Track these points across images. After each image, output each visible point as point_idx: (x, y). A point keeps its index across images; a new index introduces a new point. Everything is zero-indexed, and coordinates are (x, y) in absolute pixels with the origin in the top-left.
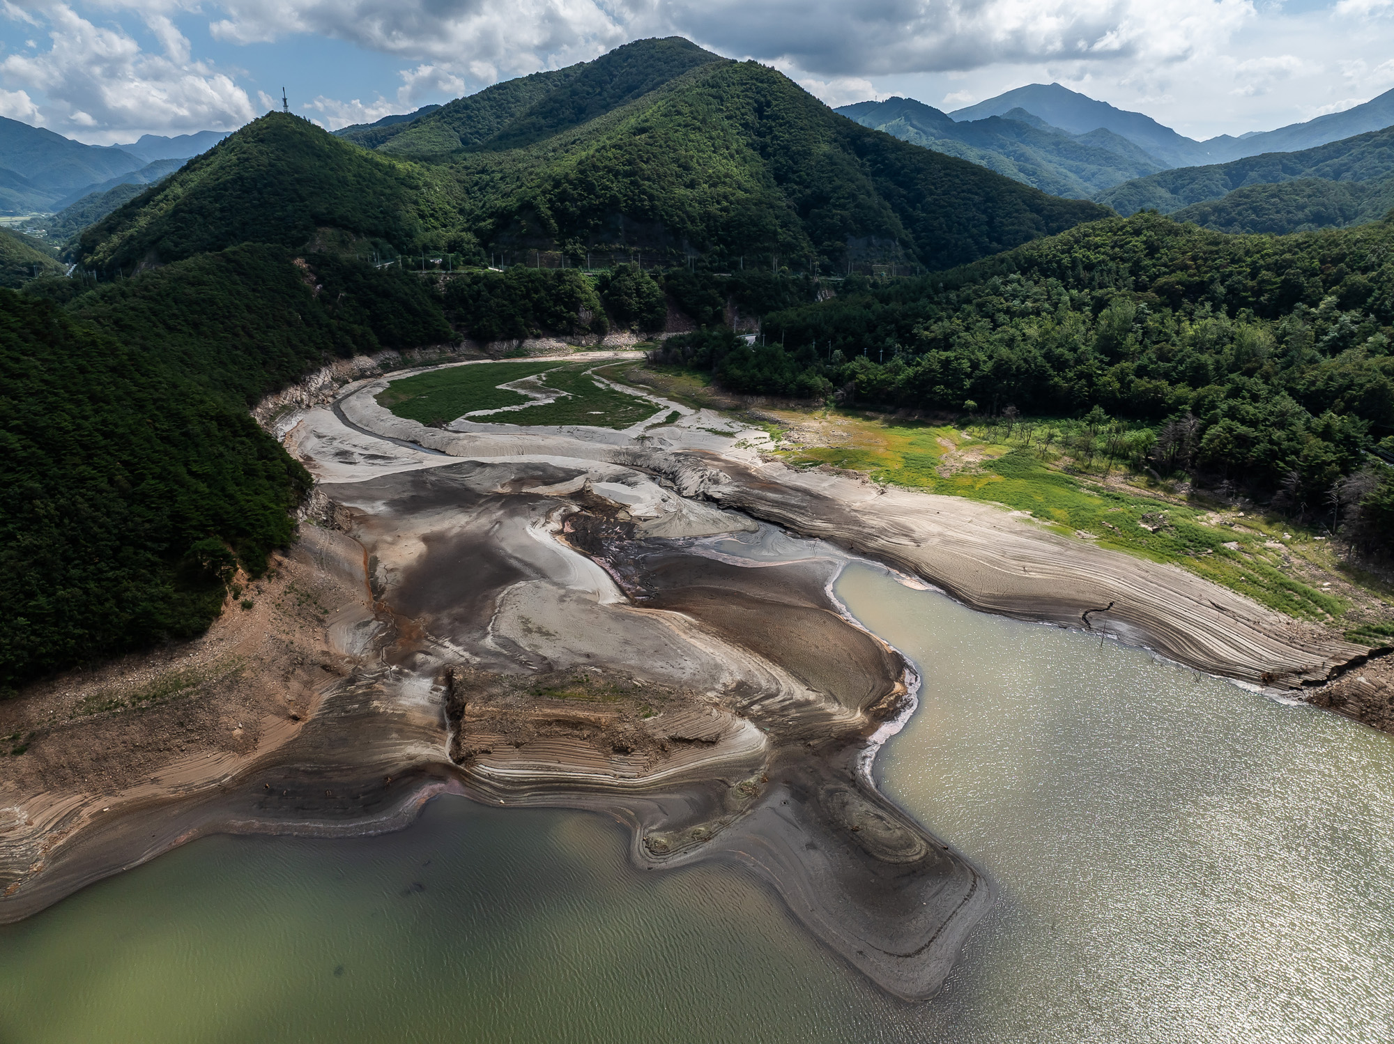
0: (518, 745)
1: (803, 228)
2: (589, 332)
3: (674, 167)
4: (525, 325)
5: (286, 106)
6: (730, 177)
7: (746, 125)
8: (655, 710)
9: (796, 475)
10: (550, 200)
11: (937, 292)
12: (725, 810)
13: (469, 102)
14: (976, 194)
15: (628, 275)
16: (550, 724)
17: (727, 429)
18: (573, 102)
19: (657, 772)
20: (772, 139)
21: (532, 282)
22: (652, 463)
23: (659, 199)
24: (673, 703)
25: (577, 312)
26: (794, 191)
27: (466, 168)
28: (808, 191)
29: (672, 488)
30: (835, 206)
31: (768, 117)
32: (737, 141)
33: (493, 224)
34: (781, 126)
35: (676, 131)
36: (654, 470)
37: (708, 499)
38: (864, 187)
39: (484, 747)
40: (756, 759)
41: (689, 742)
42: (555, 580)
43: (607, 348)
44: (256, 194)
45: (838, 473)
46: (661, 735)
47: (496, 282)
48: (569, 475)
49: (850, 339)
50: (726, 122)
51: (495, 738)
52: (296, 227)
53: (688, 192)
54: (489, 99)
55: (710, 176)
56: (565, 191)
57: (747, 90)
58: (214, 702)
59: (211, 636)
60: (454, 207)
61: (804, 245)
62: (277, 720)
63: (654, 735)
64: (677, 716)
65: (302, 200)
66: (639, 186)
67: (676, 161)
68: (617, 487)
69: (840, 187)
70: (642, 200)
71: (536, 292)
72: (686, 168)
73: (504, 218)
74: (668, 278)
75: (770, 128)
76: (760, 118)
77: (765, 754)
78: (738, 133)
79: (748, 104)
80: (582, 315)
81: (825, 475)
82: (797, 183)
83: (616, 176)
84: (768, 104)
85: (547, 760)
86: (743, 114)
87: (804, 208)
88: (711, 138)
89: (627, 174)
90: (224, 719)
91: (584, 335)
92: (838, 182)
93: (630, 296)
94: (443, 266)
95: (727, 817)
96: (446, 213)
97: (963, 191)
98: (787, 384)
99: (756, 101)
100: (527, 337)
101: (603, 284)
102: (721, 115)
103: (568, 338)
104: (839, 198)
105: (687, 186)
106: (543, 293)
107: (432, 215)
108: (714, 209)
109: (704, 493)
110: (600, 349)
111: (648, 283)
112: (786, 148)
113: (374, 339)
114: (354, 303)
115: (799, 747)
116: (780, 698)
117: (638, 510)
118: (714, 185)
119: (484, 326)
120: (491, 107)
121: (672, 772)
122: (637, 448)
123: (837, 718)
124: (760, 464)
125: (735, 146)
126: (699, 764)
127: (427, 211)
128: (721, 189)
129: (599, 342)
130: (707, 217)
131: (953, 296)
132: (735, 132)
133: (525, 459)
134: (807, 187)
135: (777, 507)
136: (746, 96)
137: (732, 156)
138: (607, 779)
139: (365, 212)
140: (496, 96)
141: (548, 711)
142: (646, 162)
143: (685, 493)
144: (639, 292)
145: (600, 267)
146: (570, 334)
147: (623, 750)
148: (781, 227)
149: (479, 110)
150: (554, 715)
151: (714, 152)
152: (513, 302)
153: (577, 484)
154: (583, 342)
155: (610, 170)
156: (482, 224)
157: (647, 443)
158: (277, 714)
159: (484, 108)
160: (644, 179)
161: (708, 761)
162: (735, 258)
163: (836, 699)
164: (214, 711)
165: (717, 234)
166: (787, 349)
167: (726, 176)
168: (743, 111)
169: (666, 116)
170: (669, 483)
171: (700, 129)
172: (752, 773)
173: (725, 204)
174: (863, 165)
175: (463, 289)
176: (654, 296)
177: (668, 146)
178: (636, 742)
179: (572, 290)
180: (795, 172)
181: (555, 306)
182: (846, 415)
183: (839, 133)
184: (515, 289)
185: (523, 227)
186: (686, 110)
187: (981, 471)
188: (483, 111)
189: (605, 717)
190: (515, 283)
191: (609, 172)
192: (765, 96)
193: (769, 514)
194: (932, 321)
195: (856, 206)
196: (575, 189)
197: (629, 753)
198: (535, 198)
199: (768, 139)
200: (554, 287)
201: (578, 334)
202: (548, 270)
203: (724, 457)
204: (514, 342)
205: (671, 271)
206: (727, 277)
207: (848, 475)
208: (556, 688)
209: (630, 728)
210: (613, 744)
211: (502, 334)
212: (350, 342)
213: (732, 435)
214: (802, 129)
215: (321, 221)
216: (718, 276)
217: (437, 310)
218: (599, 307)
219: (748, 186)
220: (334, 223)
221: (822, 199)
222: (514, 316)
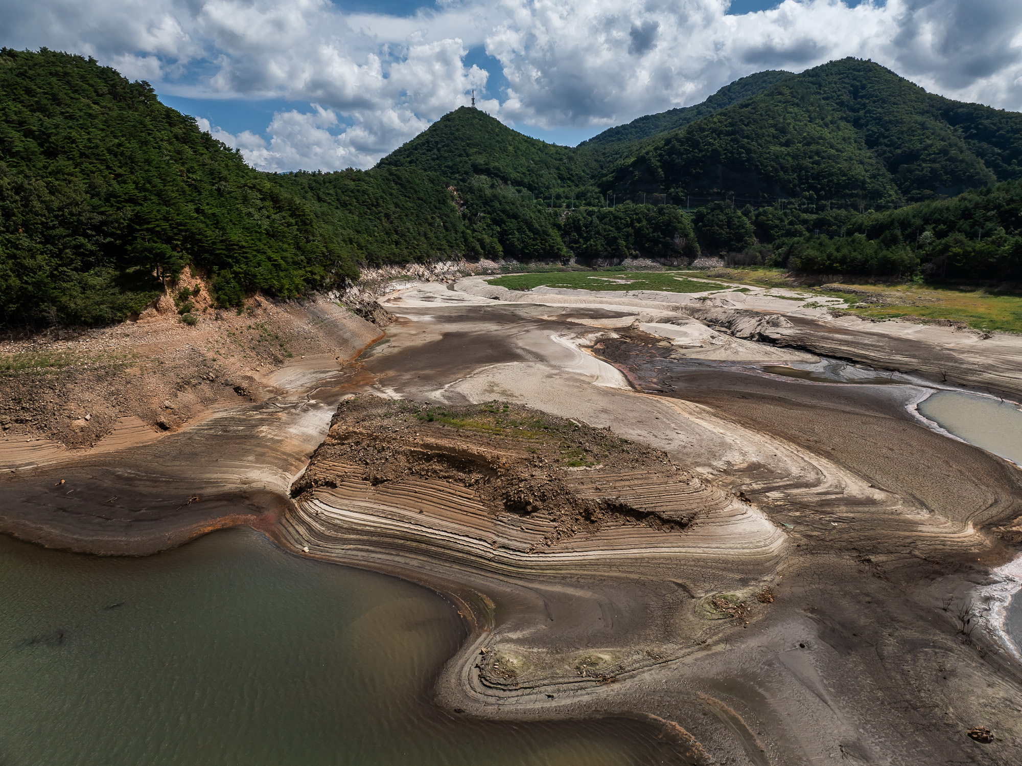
0: (376, 482)
1: (892, 180)
2: (683, 255)
3: (772, 130)
4: (626, 247)
5: (473, 104)
6: (824, 139)
7: (841, 104)
8: (590, 459)
9: (872, 324)
10: (660, 155)
12: (668, 634)
15: (722, 212)
16: (429, 458)
17: (796, 296)
19: (566, 550)
20: (866, 113)
21: (637, 214)
22: (710, 316)
23: (755, 152)
24: (625, 455)
25: (673, 238)
26: (884, 152)
27: (604, 154)
28: (899, 151)
29: (725, 332)
30: (924, 161)
31: (862, 97)
32: (832, 115)
33: (613, 177)
34: (874, 102)
35: (777, 106)
36: (711, 321)
37: (764, 339)
38: (956, 145)
39: (330, 477)
40: (758, 563)
41: (639, 515)
42: (553, 363)
43: (696, 268)
44: (435, 151)
45: (925, 322)
46: (588, 494)
47: (606, 214)
50: (823, 102)
51: (349, 468)
52: (459, 172)
53: (783, 149)
55: (805, 138)
56: (673, 147)
57: (843, 78)
58: (70, 386)
60: (588, 174)
61: (892, 192)
62: (138, 422)
63: (578, 492)
64: (626, 473)
65: (468, 156)
66: (738, 142)
67: (774, 126)
68: (668, 326)
69: (931, 145)
70: (740, 153)
71: (639, 221)
72: (783, 131)
73: (622, 173)
74: (757, 216)
75: (864, 105)
76: (855, 98)
77: (777, 559)
78: (833, 110)
80: (677, 241)
81: (908, 324)
82: (886, 145)
83: (718, 135)
84: (863, 87)
85: (405, 506)
86: (838, 96)
87: (893, 166)
88: (808, 111)
89: (728, 134)
90: (72, 406)
91: (676, 257)
92: (929, 142)
93: (721, 227)
94: (568, 206)
96: (580, 178)
98: (867, 261)
99: (852, 86)
100: (626, 257)
101: (699, 219)
102: (818, 97)
103: (662, 260)
104: (930, 154)
105: (782, 145)
106: (644, 223)
107: (569, 179)
108: (807, 162)
109: (760, 334)
110: (689, 269)
111: (740, 217)
112: (880, 119)
113: (499, 248)
114: (489, 221)
115: (848, 561)
116: (820, 489)
117: (679, 341)
118: (808, 144)
119: (591, 245)
121: (593, 555)
122: (698, 305)
123: (928, 530)
124: (830, 318)
125: (829, 118)
126: (647, 552)
127: (566, 175)
128: (813, 147)
129: (690, 264)
130: (800, 168)
132: (830, 108)
133: (584, 306)
134: (898, 148)
135: (844, 345)
136: (843, 82)
137: (827, 125)
138: (479, 547)
139: (515, 169)
141: (431, 440)
142: (746, 126)
143: (738, 334)
144: (729, 224)
145: (697, 207)
146: (665, 256)
147: (519, 507)
148: (870, 178)
150: (438, 447)
151: (810, 121)
152: (618, 229)
153: (626, 322)
154: (675, 263)
155: (714, 131)
156: (604, 179)
157: (708, 302)
158: (142, 417)
160: (744, 137)
161: (665, 551)
162: (824, 202)
163: (923, 505)
164: (64, 396)
165: (807, 183)
167: (820, 138)
168: (839, 93)
169: (768, 95)
170: (723, 329)
171: (798, 105)
172: (744, 582)
173: (816, 158)
174: (956, 130)
175: (579, 220)
176: (743, 228)
177: (768, 115)
178: (543, 498)
179: (670, 221)
180: (885, 137)
181: (653, 232)
182: (936, 289)
183: (933, 106)
184: (621, 219)
185: (635, 176)
186: (787, 91)
189: (506, 456)
190: (622, 215)
191: (712, 132)
192: (861, 81)
193: (834, 350)
195: (947, 160)
196: (682, 145)
197: (528, 513)
198: (647, 153)
199: (862, 113)
200: (655, 218)
201: (671, 256)
202: (650, 206)
203: (788, 314)
204: (616, 260)
205: (761, 210)
206: (814, 216)
207: (939, 323)
208: (455, 415)
209: (541, 476)
210: (507, 496)
211: (605, 253)
212: (478, 247)
213: (801, 299)
214: (894, 104)
215: (477, 170)
216: (805, 216)
217: (555, 234)
218: (692, 235)
219: (840, 146)
220: (487, 172)
221: (912, 156)
222: (617, 239)
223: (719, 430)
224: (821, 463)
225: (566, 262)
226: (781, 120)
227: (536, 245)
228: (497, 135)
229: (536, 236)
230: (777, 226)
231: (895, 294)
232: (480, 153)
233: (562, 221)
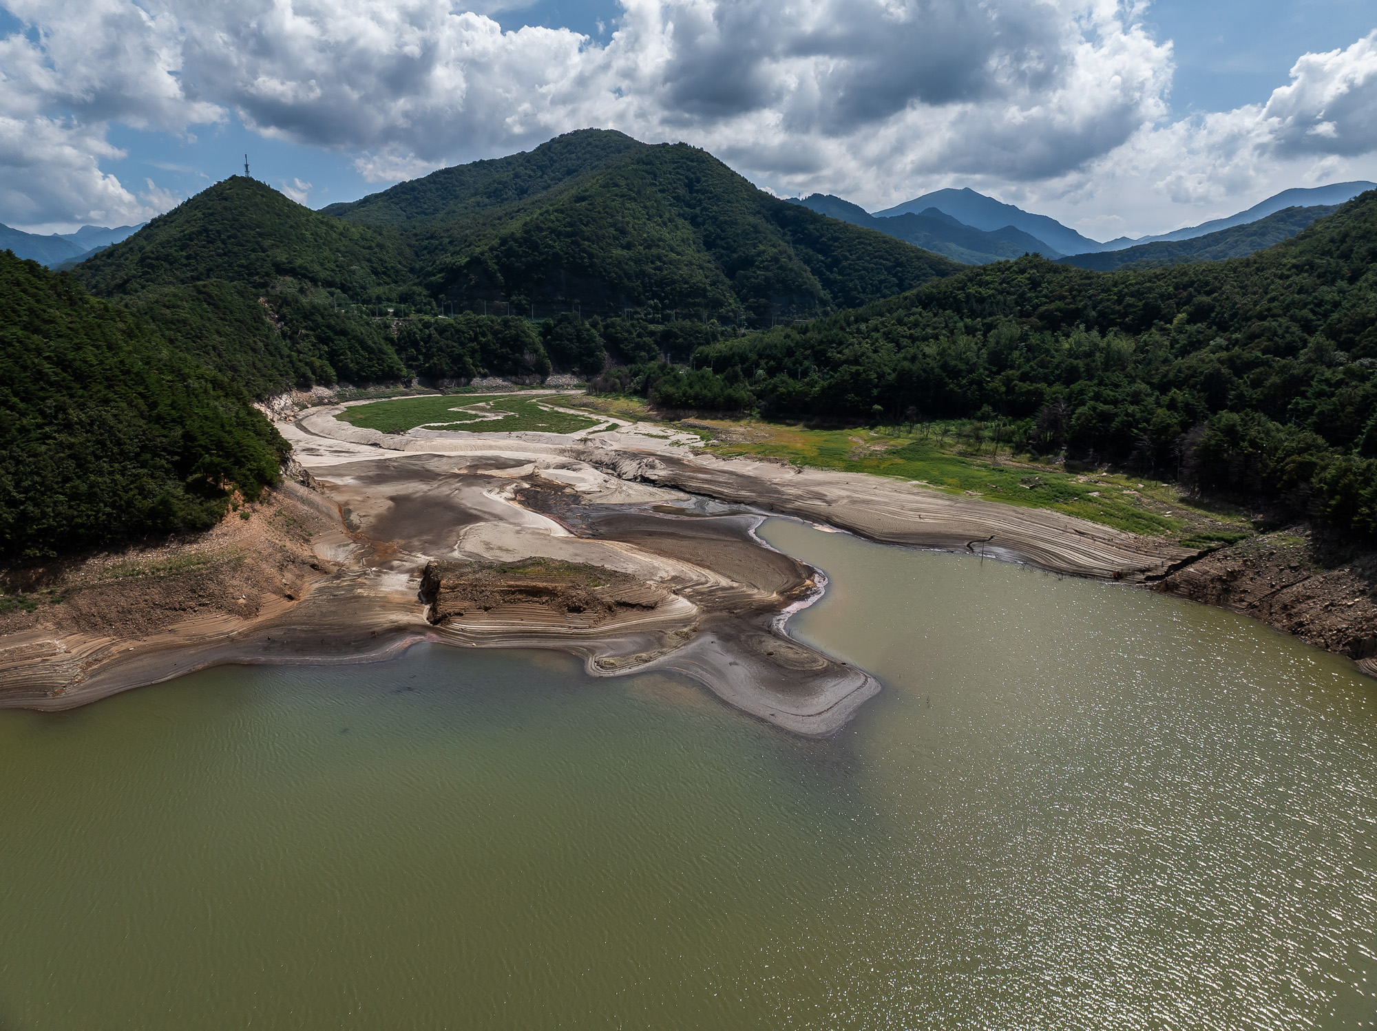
0: (486, 609)
1: (732, 287)
2: (535, 372)
3: (612, 230)
4: (473, 365)
5: (247, 171)
6: (664, 241)
7: (677, 198)
8: (603, 582)
9: (723, 462)
10: (497, 256)
11: (849, 324)
12: (663, 646)
13: (416, 185)
14: (887, 260)
15: (570, 323)
16: (513, 593)
17: (662, 434)
18: (515, 184)
19: (605, 625)
20: (702, 210)
21: (480, 327)
22: (594, 458)
23: (598, 258)
24: (618, 578)
25: (522, 354)
26: (722, 256)
27: (416, 235)
28: (735, 256)
29: (613, 475)
30: (759, 268)
31: (697, 191)
32: (670, 211)
33: (443, 278)
34: (709, 199)
35: (614, 200)
36: (596, 463)
37: (645, 480)
38: (785, 252)
39: (457, 611)
40: (688, 619)
41: (632, 606)
42: (511, 522)
43: (550, 387)
44: (219, 244)
45: (761, 460)
46: (608, 599)
47: (446, 326)
48: (519, 463)
49: (772, 363)
50: (660, 195)
51: (466, 604)
52: (258, 274)
53: (625, 252)
54: (435, 182)
55: (645, 240)
56: (511, 248)
57: (678, 168)
58: (221, 577)
59: (217, 530)
60: (405, 267)
61: (731, 301)
62: (274, 597)
63: (603, 599)
64: (621, 587)
65: (264, 251)
66: (579, 245)
67: (613, 225)
68: (564, 472)
69: (764, 252)
70: (582, 258)
71: (484, 335)
72: (623, 232)
73: (453, 274)
74: (606, 327)
75: (700, 200)
76: (690, 193)
77: (696, 617)
78: (670, 205)
79: (679, 179)
80: (527, 357)
81: (749, 461)
82: (724, 248)
83: (558, 237)
84: (698, 181)
85: (511, 618)
86: (675, 189)
87: (731, 272)
88: (645, 207)
89: (568, 235)
90: (230, 590)
91: (528, 375)
92: (762, 247)
93: (570, 341)
94: (396, 314)
95: (664, 650)
96: (397, 271)
97: (876, 257)
98: (715, 398)
99: (687, 178)
100: (474, 376)
101: (546, 331)
102: (655, 189)
103: (513, 378)
104: (763, 261)
105: (623, 247)
106: (490, 337)
107: (384, 273)
108: (649, 269)
109: (641, 476)
110: (543, 388)
111: (588, 330)
112: (714, 219)
113: (331, 371)
114: (314, 340)
115: (725, 614)
116: (708, 585)
117: (581, 487)
118: (649, 247)
119: (435, 364)
120: (437, 190)
121: (617, 625)
122: (581, 447)
123: (757, 597)
124: (691, 456)
125: (667, 215)
126: (641, 621)
127: (381, 269)
128: (654, 251)
129: (543, 382)
130: (642, 274)
131: (863, 327)
132: (667, 203)
133: (479, 453)
134: (734, 252)
135: (707, 484)
136: (678, 173)
137: (665, 224)
138: (563, 630)
139: (322, 264)
140: (442, 179)
141: (511, 583)
142: (585, 226)
143: (624, 477)
144: (579, 338)
145: (543, 316)
146: (515, 374)
147: (577, 610)
148: (711, 285)
149: (425, 192)
150: (517, 586)
151: (648, 219)
152: (462, 344)
153: (527, 469)
154: (527, 381)
155: (553, 231)
156: (433, 278)
157: (589, 443)
158: (275, 593)
159: (430, 190)
160: (584, 240)
161: (648, 620)
162: (669, 311)
163: (755, 586)
164: (222, 584)
165: (652, 290)
166: (716, 372)
167: (660, 240)
168: (675, 185)
169: (604, 187)
170: (610, 471)
171: (635, 200)
172: (685, 626)
173: (659, 264)
174: (785, 234)
175: (415, 333)
176: (594, 342)
177: (606, 212)
178: (587, 603)
179: (518, 335)
180: (722, 239)
181: (501, 348)
182: (769, 423)
183: (763, 206)
184: (464, 333)
185: (471, 280)
186: (623, 183)
187: (885, 456)
188: (429, 194)
189: (560, 586)
190: (464, 328)
191: (551, 233)
192: (694, 173)
193: (699, 488)
194: (844, 346)
195: (779, 268)
196: (520, 247)
197: (581, 612)
198: (482, 254)
199: (698, 210)
200: (501, 332)
201: (522, 374)
202: (494, 317)
203: (659, 453)
204: (463, 380)
205: (609, 321)
206: (661, 328)
207: (770, 461)
208: (518, 568)
209: (582, 594)
210: (568, 605)
211: (452, 373)
212: (309, 374)
213: (666, 437)
214: (729, 202)
215: (281, 270)
216: (652, 327)
217: (390, 350)
218: (542, 350)
219: (679, 249)
220: (293, 272)
221: (747, 262)
222: (462, 356)
223: (647, 560)
224: (706, 572)
225: (408, 384)
226: (620, 219)
227: (373, 366)
228: (288, 217)
229: (372, 356)
230: (626, 339)
231: (739, 430)
232: (278, 247)
233: (395, 335)
